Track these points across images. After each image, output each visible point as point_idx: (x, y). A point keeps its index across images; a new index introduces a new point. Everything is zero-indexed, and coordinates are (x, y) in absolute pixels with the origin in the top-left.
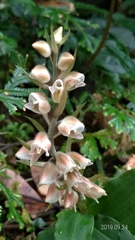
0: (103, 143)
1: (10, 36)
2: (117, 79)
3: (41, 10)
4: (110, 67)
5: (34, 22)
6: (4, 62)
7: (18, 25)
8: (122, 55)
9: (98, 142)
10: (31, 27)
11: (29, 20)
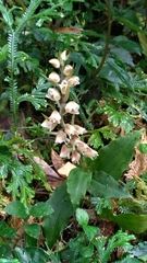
0: (105, 136)
1: (34, 57)
2: (117, 88)
3: (57, 36)
4: (112, 79)
5: (52, 46)
6: (29, 77)
7: (39, 47)
8: (119, 69)
9: (101, 134)
10: (49, 49)
11: (48, 44)
